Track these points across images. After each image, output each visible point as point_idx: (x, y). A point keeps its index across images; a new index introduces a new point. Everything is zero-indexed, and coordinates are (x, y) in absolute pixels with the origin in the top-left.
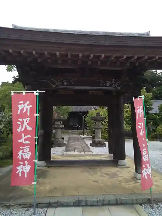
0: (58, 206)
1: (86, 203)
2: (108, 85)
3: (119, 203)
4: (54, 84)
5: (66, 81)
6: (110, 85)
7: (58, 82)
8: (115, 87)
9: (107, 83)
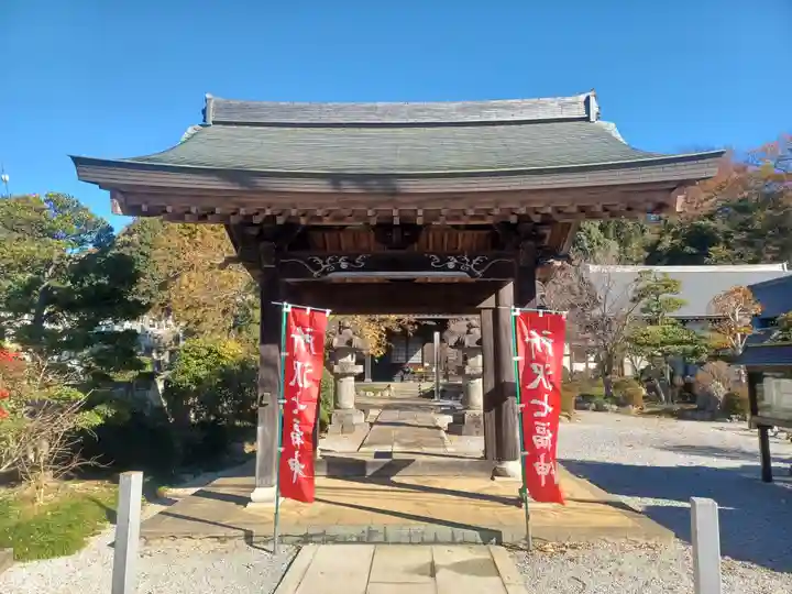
0: (325, 542)
1: (385, 538)
2: (451, 265)
3: (458, 540)
4: (317, 267)
5: (347, 261)
6: (457, 268)
7: (325, 263)
8: (470, 273)
9: (449, 260)
